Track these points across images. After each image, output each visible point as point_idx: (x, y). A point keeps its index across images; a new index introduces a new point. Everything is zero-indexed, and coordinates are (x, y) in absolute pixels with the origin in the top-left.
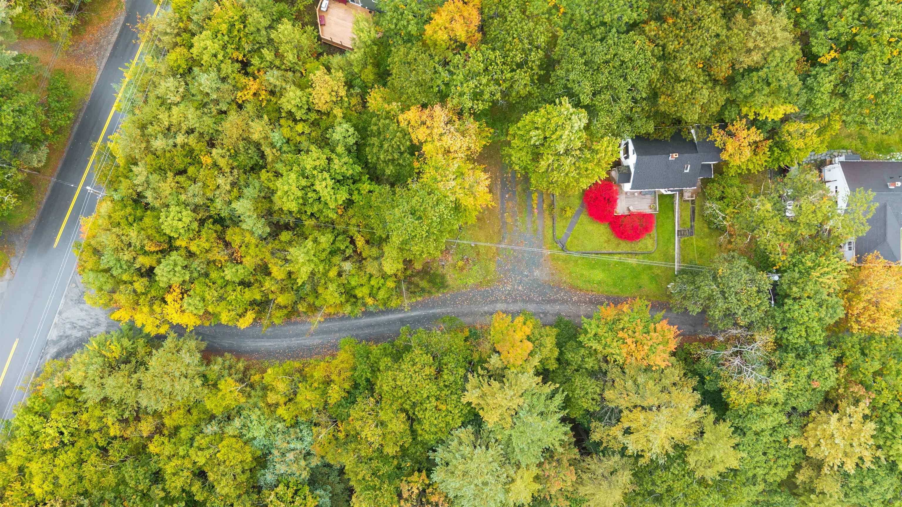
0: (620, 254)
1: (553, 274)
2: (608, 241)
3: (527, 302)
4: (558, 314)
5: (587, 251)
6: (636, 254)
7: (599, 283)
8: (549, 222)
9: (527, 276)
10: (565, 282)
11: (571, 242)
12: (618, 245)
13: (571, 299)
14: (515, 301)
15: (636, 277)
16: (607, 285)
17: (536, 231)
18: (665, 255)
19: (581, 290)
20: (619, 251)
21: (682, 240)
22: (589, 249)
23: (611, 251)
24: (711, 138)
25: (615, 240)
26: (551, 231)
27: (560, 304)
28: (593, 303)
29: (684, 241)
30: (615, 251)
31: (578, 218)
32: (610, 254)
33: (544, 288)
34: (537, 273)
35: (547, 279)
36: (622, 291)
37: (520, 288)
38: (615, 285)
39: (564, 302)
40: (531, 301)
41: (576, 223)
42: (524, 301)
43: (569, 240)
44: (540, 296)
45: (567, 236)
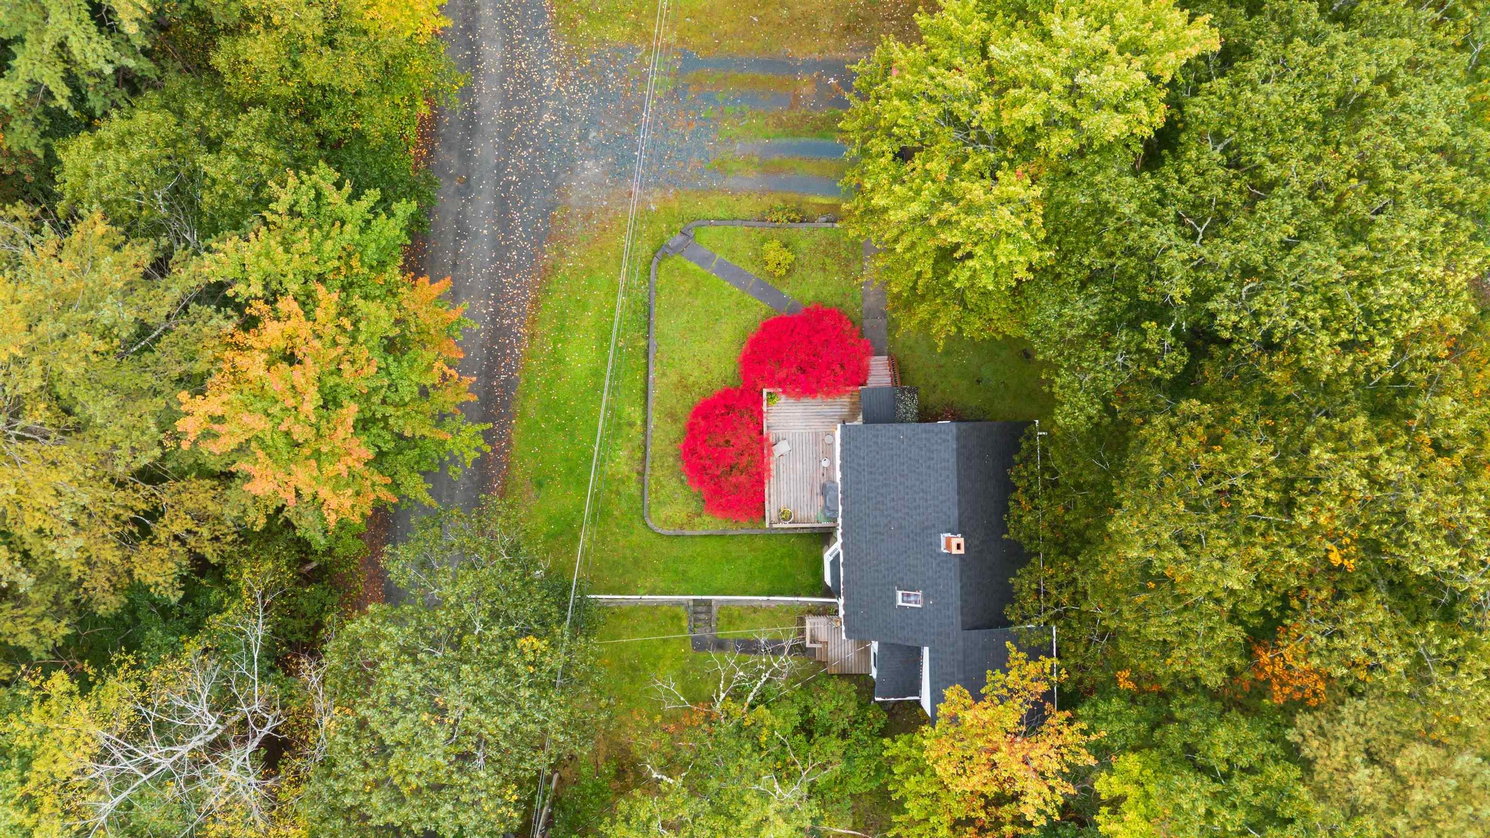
0: (645, 422)
1: (588, 217)
2: (683, 385)
3: (503, 136)
4: (462, 232)
5: (655, 321)
6: (641, 474)
7: (558, 360)
8: (747, 206)
9: (583, 138)
10: (562, 254)
11: (686, 273)
12: (672, 416)
13: (509, 273)
14: (507, 101)
15: (571, 471)
16: (549, 384)
17: (721, 170)
18: (636, 561)
19: (536, 301)
20: (654, 419)
21: (681, 611)
22: (665, 326)
23: (654, 394)
24: (1016, 656)
25: (684, 406)
26: (720, 213)
27: (493, 236)
28: (494, 339)
29: (676, 618)
30: (652, 404)
31: (760, 296)
32: (646, 392)
33: (546, 191)
34: (592, 168)
35: (573, 199)
36: (529, 429)
37: (546, 117)
38: (550, 407)
39: (501, 252)
40: (506, 149)
41: (743, 288)
42: (507, 126)
43: (692, 266)
44: (522, 176)
45: (704, 261)
